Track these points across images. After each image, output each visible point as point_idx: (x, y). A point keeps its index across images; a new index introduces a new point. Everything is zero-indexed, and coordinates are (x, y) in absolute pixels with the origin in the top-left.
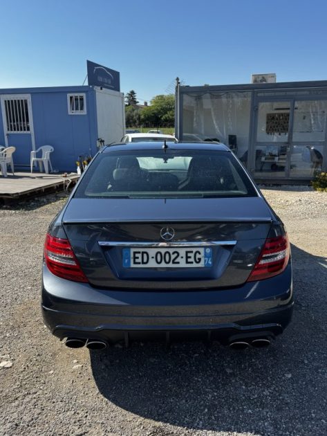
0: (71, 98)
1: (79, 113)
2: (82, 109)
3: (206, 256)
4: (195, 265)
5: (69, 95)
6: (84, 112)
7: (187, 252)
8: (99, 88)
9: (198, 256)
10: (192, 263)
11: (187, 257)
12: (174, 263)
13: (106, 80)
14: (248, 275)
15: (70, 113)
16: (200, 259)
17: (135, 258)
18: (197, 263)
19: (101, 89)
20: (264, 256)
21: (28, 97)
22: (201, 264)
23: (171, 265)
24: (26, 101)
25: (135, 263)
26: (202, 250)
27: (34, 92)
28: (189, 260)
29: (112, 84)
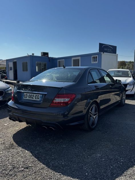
0: (93, 57)
1: (95, 62)
2: (96, 61)
3: (40, 97)
4: (37, 100)
5: (92, 56)
6: (97, 62)
7: (36, 95)
8: (102, 53)
9: (39, 97)
10: (36, 99)
11: (36, 97)
12: (32, 98)
13: (109, 50)
14: (49, 105)
15: (92, 63)
16: (39, 98)
17: (25, 96)
18: (38, 99)
19: (103, 53)
20: (55, 99)
21: (79, 58)
22: (39, 100)
23: (32, 99)
24: (79, 59)
25: (24, 97)
26: (40, 95)
27: (82, 56)
28: (36, 98)
29: (112, 51)
